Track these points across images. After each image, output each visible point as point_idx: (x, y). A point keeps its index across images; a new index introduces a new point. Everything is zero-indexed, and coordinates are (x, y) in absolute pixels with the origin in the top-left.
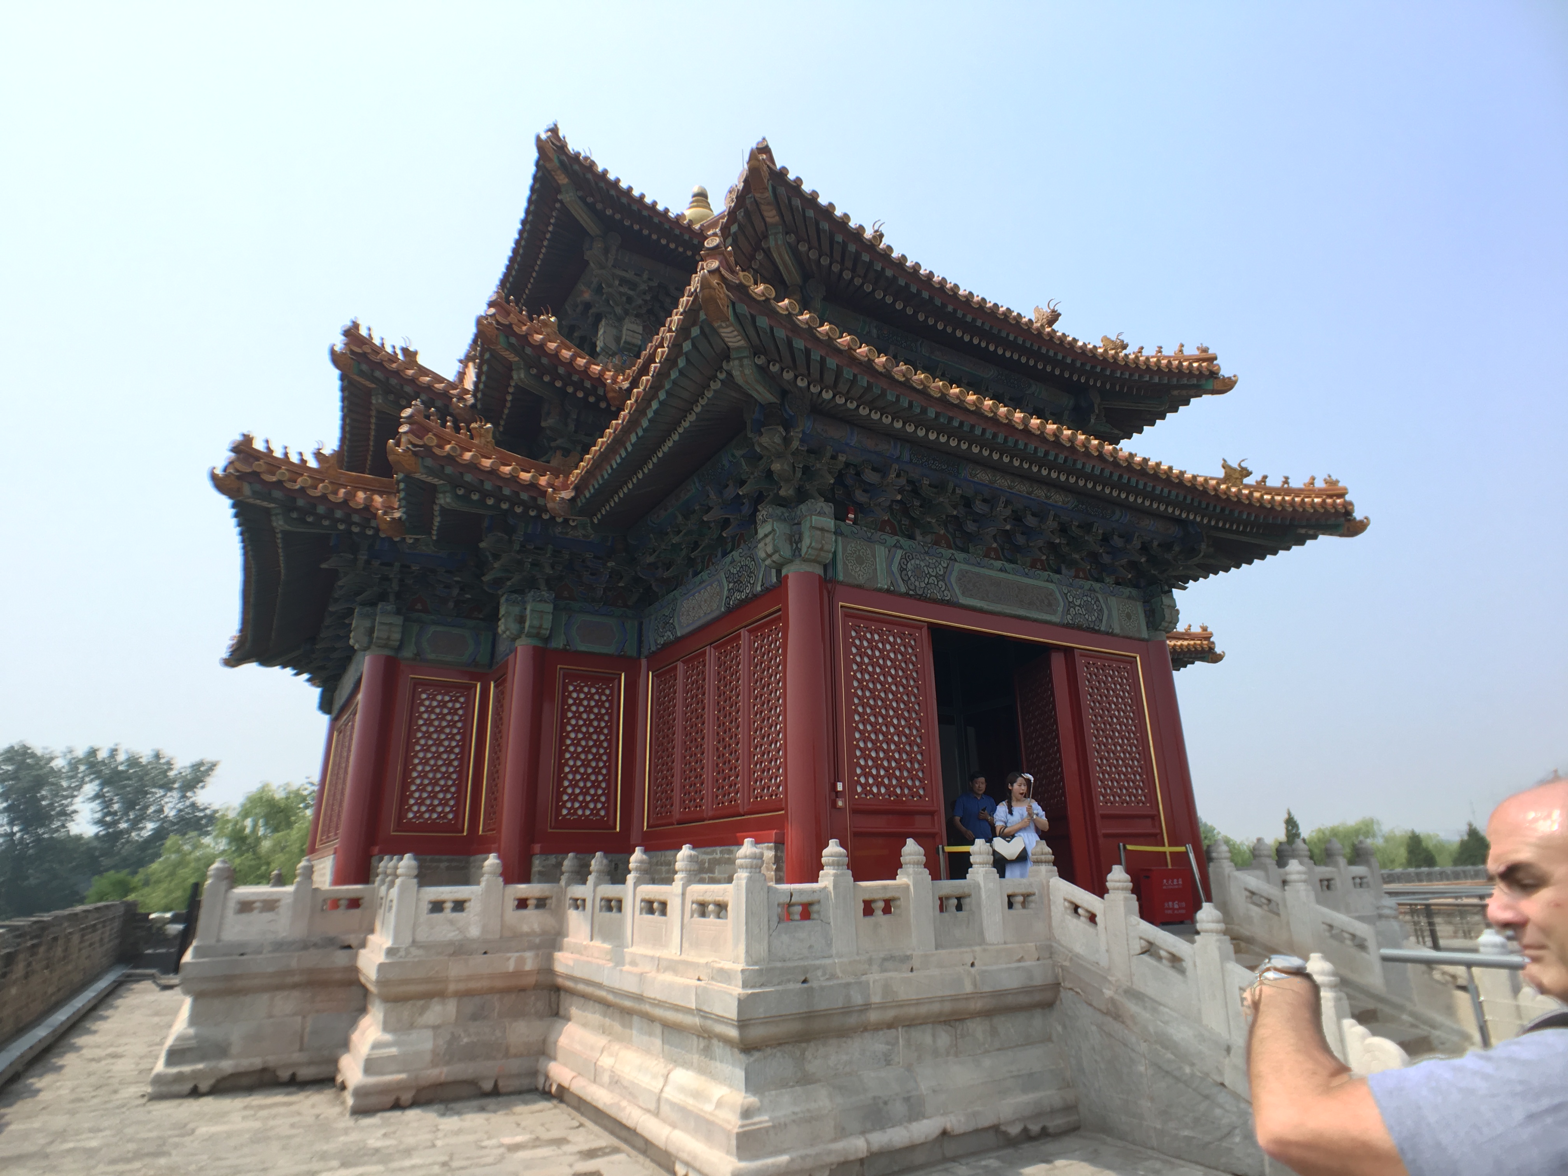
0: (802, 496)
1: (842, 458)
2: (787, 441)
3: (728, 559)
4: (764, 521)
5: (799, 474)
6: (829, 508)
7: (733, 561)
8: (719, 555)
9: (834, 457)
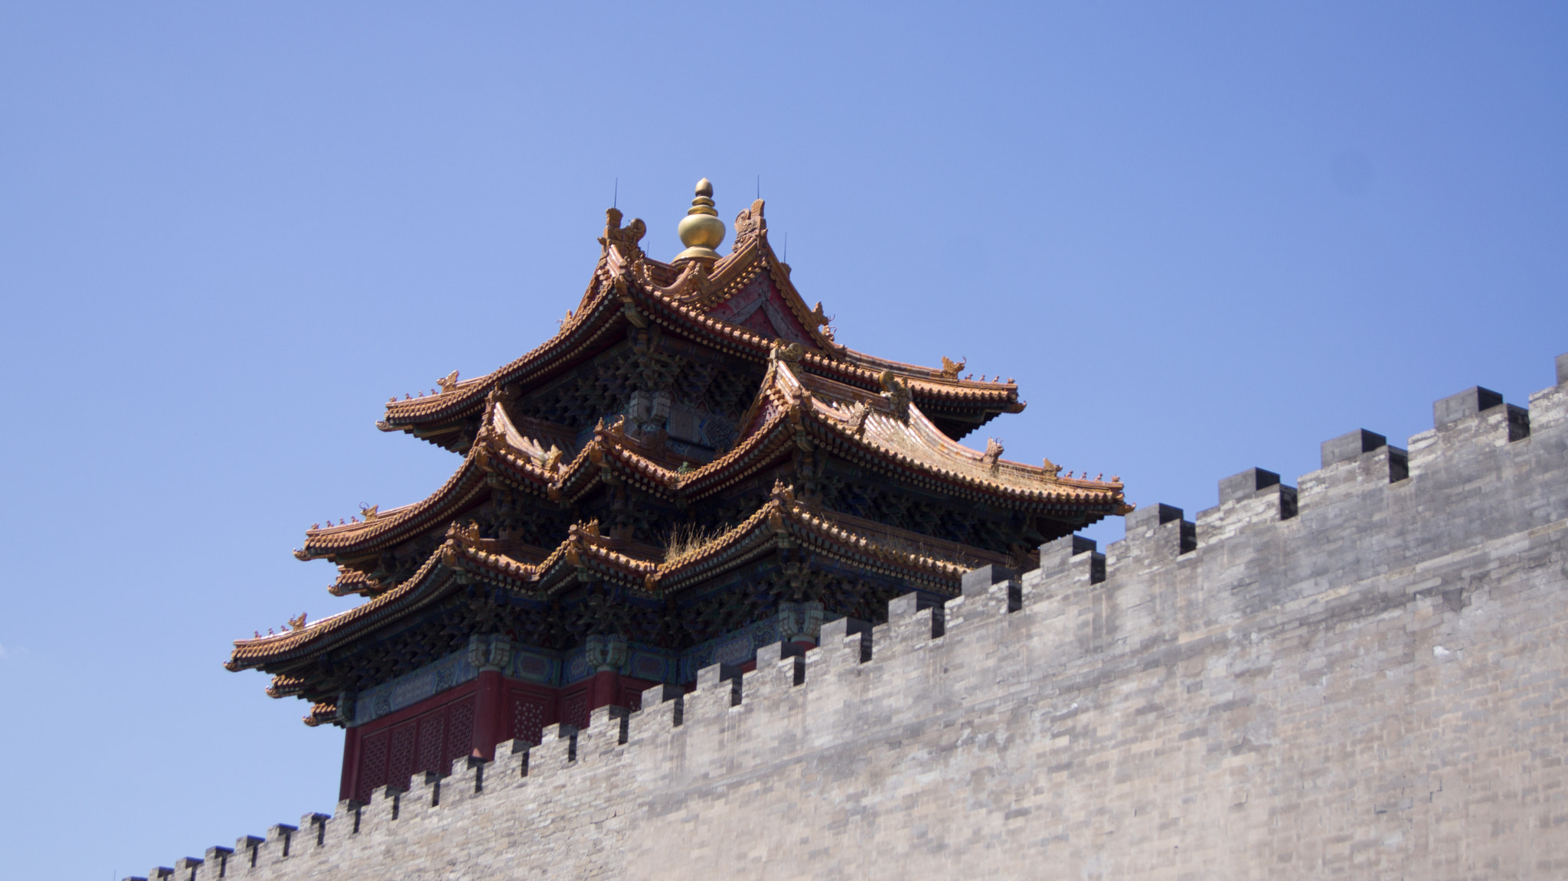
0: (807, 597)
1: (830, 576)
2: (801, 569)
3: (755, 625)
4: (783, 610)
5: (805, 585)
6: (820, 606)
7: (758, 628)
8: (748, 622)
9: (826, 576)
